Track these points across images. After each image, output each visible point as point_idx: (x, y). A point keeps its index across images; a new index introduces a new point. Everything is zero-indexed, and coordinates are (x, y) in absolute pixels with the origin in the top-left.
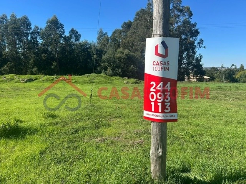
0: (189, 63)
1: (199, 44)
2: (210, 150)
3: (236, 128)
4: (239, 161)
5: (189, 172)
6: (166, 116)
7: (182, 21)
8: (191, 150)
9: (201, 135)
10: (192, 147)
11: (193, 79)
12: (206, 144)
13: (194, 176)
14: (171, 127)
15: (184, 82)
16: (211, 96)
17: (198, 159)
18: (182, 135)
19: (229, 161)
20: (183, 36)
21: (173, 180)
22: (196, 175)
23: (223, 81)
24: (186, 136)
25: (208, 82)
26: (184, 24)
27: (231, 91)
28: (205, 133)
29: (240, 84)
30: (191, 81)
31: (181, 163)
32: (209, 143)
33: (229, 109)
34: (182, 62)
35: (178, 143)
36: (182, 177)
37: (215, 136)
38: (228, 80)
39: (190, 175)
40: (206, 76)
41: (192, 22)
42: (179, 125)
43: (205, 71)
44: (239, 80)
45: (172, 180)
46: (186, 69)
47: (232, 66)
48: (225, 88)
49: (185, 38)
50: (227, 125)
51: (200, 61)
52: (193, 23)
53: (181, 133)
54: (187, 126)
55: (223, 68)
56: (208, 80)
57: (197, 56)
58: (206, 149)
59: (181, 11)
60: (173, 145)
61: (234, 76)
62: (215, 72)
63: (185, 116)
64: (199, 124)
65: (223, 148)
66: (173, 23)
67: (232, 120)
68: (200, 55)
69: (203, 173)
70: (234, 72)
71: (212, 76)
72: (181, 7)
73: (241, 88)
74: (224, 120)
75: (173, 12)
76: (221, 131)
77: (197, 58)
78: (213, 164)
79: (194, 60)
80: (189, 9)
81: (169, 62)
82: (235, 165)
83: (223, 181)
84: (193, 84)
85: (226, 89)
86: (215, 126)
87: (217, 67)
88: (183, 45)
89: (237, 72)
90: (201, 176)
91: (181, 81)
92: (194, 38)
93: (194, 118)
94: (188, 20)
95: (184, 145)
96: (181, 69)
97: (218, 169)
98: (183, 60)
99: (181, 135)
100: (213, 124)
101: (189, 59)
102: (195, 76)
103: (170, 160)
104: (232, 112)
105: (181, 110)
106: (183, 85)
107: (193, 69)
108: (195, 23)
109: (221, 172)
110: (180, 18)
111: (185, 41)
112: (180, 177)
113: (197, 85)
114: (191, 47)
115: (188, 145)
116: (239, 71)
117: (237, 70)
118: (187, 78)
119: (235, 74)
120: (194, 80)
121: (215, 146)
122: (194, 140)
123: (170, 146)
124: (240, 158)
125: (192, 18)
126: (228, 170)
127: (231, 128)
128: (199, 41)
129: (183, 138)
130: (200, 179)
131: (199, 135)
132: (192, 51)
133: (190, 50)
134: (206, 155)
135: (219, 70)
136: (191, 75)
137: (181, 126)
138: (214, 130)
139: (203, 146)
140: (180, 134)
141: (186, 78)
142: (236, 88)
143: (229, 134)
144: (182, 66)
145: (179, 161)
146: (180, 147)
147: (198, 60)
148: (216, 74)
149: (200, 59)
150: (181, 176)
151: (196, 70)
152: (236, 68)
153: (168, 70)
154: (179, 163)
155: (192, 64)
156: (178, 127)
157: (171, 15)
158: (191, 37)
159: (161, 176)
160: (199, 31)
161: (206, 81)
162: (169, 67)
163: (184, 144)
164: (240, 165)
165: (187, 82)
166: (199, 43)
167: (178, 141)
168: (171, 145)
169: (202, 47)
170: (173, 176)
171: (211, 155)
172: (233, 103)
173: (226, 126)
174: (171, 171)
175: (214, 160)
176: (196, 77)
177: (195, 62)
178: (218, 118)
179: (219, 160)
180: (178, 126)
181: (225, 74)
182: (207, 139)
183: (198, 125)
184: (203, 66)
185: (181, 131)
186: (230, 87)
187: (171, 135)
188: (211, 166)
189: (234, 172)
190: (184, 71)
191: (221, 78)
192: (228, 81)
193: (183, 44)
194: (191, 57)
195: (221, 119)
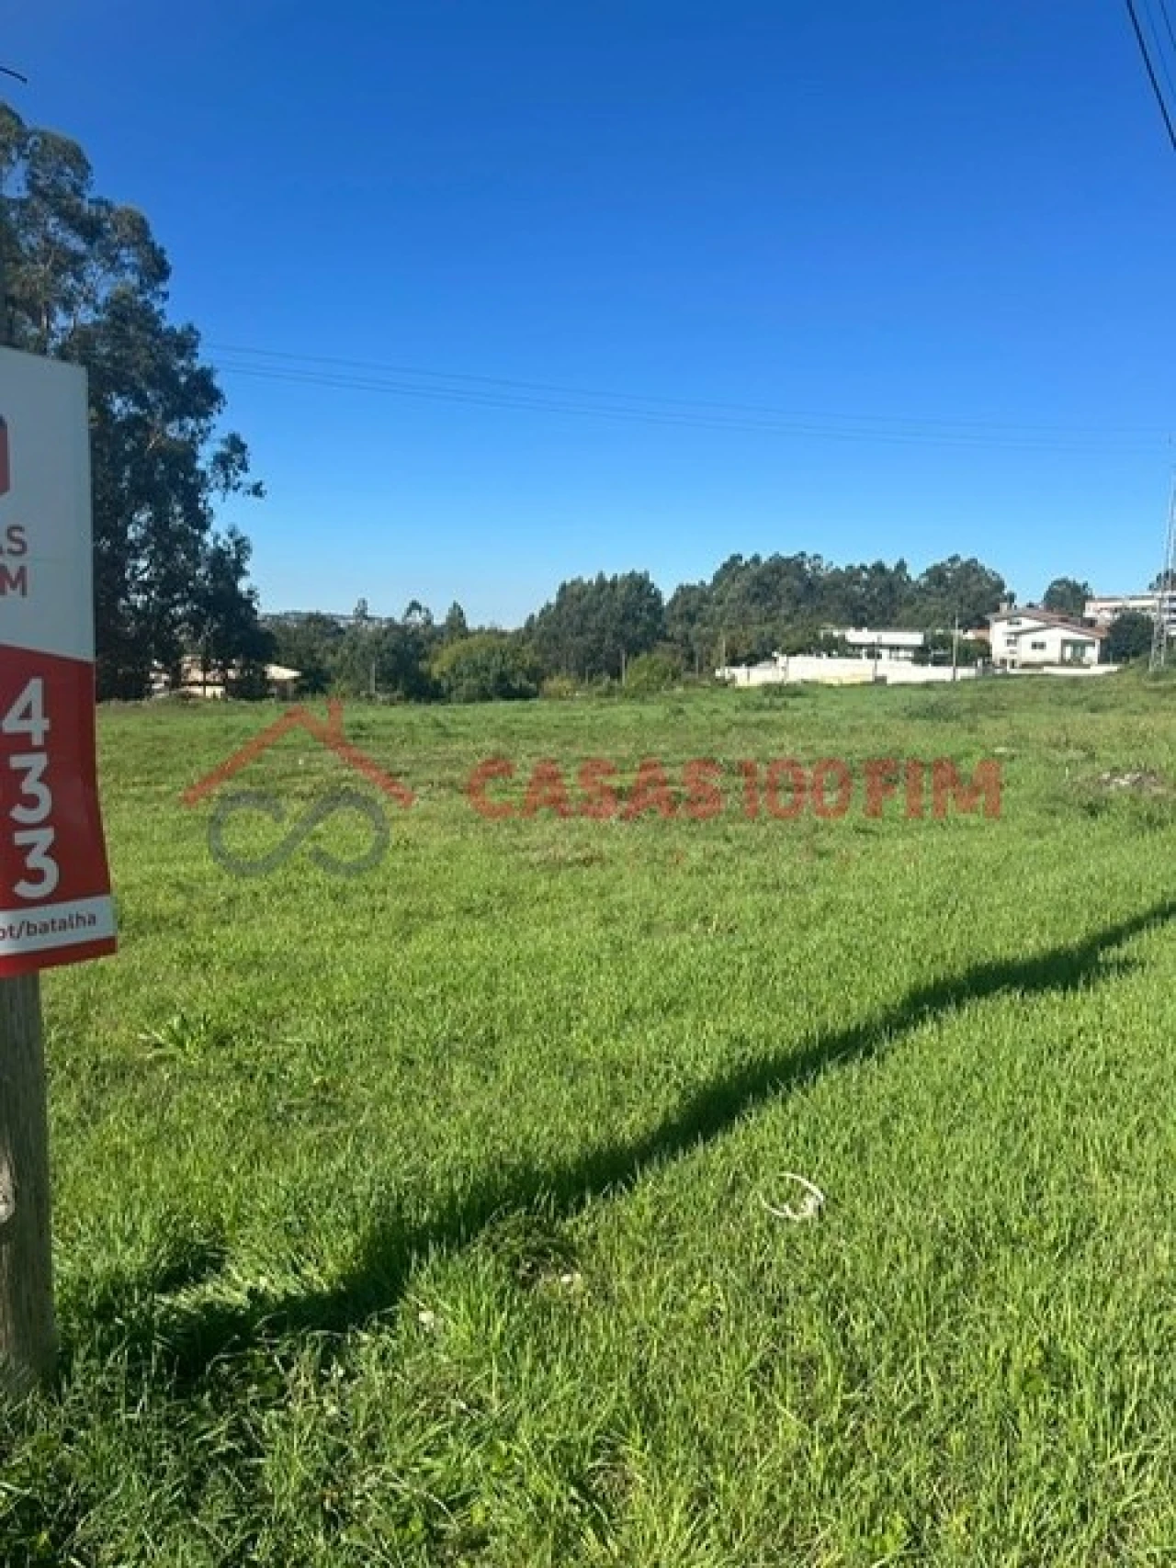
0: (170, 583)
1: (225, 468)
2: (329, 1097)
3: (453, 945)
4: (480, 1118)
5: (218, 1271)
6: (31, 929)
7: (100, 301)
8: (220, 1125)
9: (273, 1017)
10: (226, 1104)
11: (205, 684)
12: (309, 1069)
13: (249, 1283)
14: (75, 1004)
15: (144, 703)
16: (317, 778)
17: (263, 1172)
18: (158, 1045)
19: (434, 1129)
20: (118, 403)
21: (109, 1363)
22: (260, 1273)
23: (370, 697)
24: (181, 1044)
25: (295, 699)
26: (118, 323)
27: (417, 746)
28: (297, 1001)
29: (455, 706)
30: (191, 696)
31: (163, 1229)
32: (325, 1053)
33: (415, 847)
34: (127, 575)
35: (131, 1100)
36: (174, 1317)
37: (351, 1009)
38: (395, 688)
39: (225, 1289)
40: (278, 664)
41: (174, 320)
42: (130, 982)
43: (269, 635)
44: (450, 689)
45: (103, 1365)
46: (156, 619)
47: (409, 612)
48: (386, 731)
49: (129, 415)
50: (409, 933)
51: (241, 572)
52: (178, 330)
53: (148, 1033)
54: (187, 978)
55: (366, 618)
56: (291, 688)
57: (220, 543)
58: (311, 1094)
59: (91, 230)
60: (95, 1122)
61: (423, 666)
62: (330, 642)
63: (166, 921)
64: (257, 954)
65: (397, 1065)
66: (40, 303)
67: (431, 905)
68: (238, 537)
69: (299, 1250)
70: (420, 645)
71: (314, 665)
72: (86, 206)
73: (461, 729)
74: (392, 909)
75: (32, 222)
76: (380, 975)
77: (220, 554)
78: (350, 1174)
79: (198, 565)
80: (140, 229)
81: (20, 529)
82: (465, 1145)
83: (415, 1256)
84: (207, 713)
85: (391, 737)
86: (349, 949)
87: (333, 612)
88: (125, 461)
89: (435, 646)
90: (289, 1268)
91: (126, 699)
92: (191, 423)
93: (225, 923)
94: (140, 298)
95: (173, 1105)
96: (120, 619)
97: (380, 1194)
98: (132, 562)
99: (146, 1043)
100: (339, 938)
101: (169, 553)
102: (215, 666)
103: (84, 1229)
104: (428, 858)
105: (137, 881)
106: (145, 724)
107: (196, 620)
108: (191, 328)
109: (399, 1208)
110: (89, 279)
111: (131, 434)
112: (157, 1324)
113: (230, 720)
114: (174, 483)
115: (196, 1101)
116: (446, 638)
117: (435, 635)
118: (165, 677)
119: (425, 657)
120: (209, 691)
121: (358, 1062)
122: (236, 1056)
123: (75, 1138)
124: (483, 1101)
125: (166, 296)
126: (433, 1187)
127: (428, 948)
128: (224, 449)
129: (160, 1059)
130: (285, 1292)
131: (260, 1024)
132: (185, 508)
133: (168, 497)
134: (312, 1134)
135: (349, 634)
136: (188, 658)
137: (144, 990)
138: (345, 976)
139: (290, 1086)
140: (142, 1036)
141: (160, 681)
142: (439, 730)
143: (423, 980)
144: (123, 602)
145: (146, 1219)
146: (148, 1123)
147: (228, 566)
148: (334, 653)
149: (238, 562)
150: (166, 1316)
151: (216, 626)
152: (428, 622)
153: (24, 593)
154: (145, 1231)
155: (190, 591)
156: (127, 995)
157: (24, 244)
158: (168, 417)
159: (19, 1369)
160: (217, 382)
161: (284, 697)
162: (22, 570)
163: (175, 1097)
164: (488, 1140)
165: (164, 702)
166: (222, 461)
167: (135, 1089)
168: (84, 1125)
169: (241, 489)
170: (105, 1336)
171: (341, 1123)
172: (433, 812)
173: (407, 937)
174: (94, 1303)
175: (358, 1150)
176: (223, 669)
177: (205, 577)
178: (364, 899)
179: (381, 1144)
180: (127, 987)
181: (381, 656)
182: (311, 1034)
183: (255, 961)
184: (255, 605)
185: (148, 1016)
186: (410, 724)
187: (77, 1060)
188: (341, 1191)
189: (462, 1189)
190: (143, 633)
191: (362, 675)
192: (399, 693)
193: (121, 454)
194: (179, 546)
195: (379, 904)
